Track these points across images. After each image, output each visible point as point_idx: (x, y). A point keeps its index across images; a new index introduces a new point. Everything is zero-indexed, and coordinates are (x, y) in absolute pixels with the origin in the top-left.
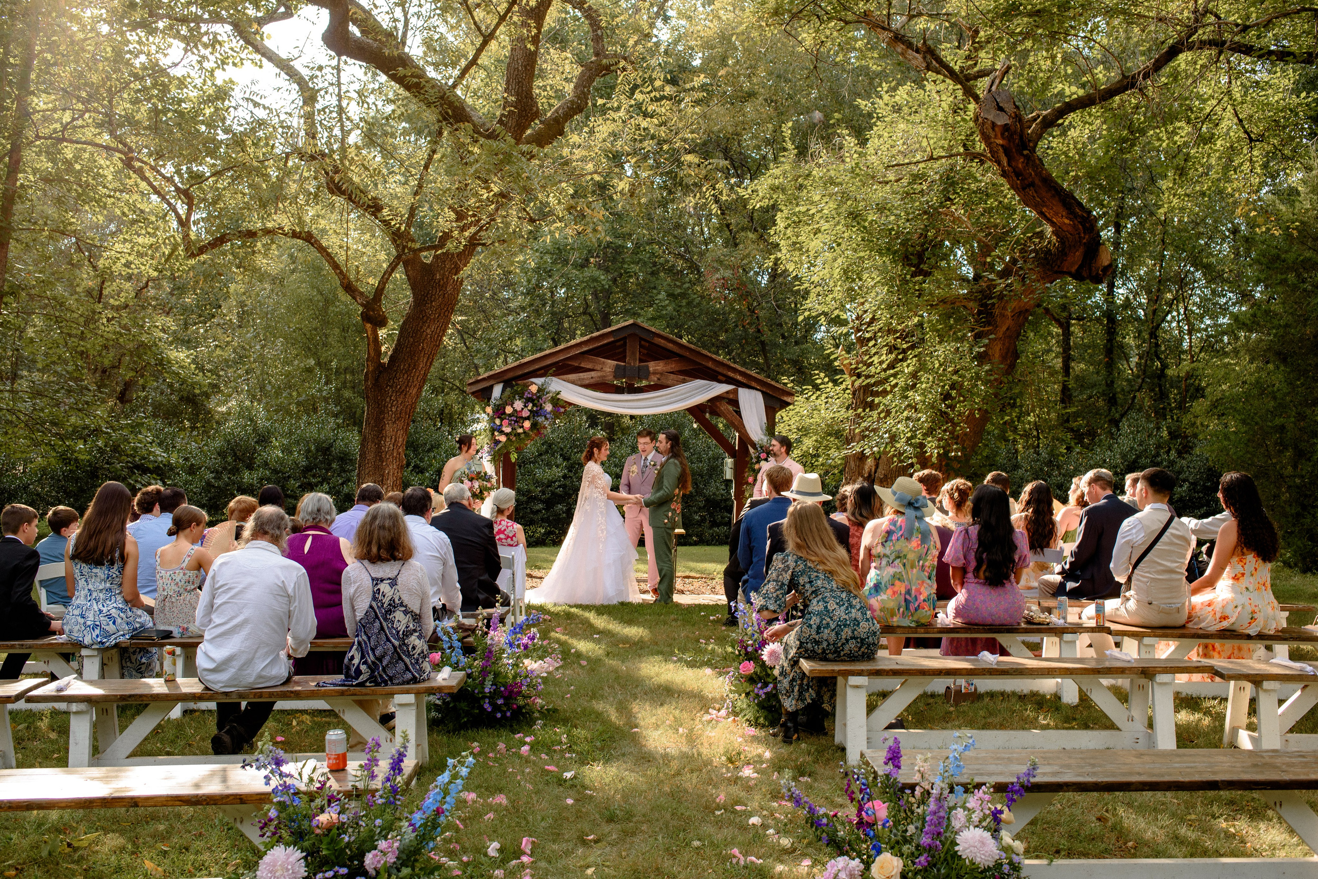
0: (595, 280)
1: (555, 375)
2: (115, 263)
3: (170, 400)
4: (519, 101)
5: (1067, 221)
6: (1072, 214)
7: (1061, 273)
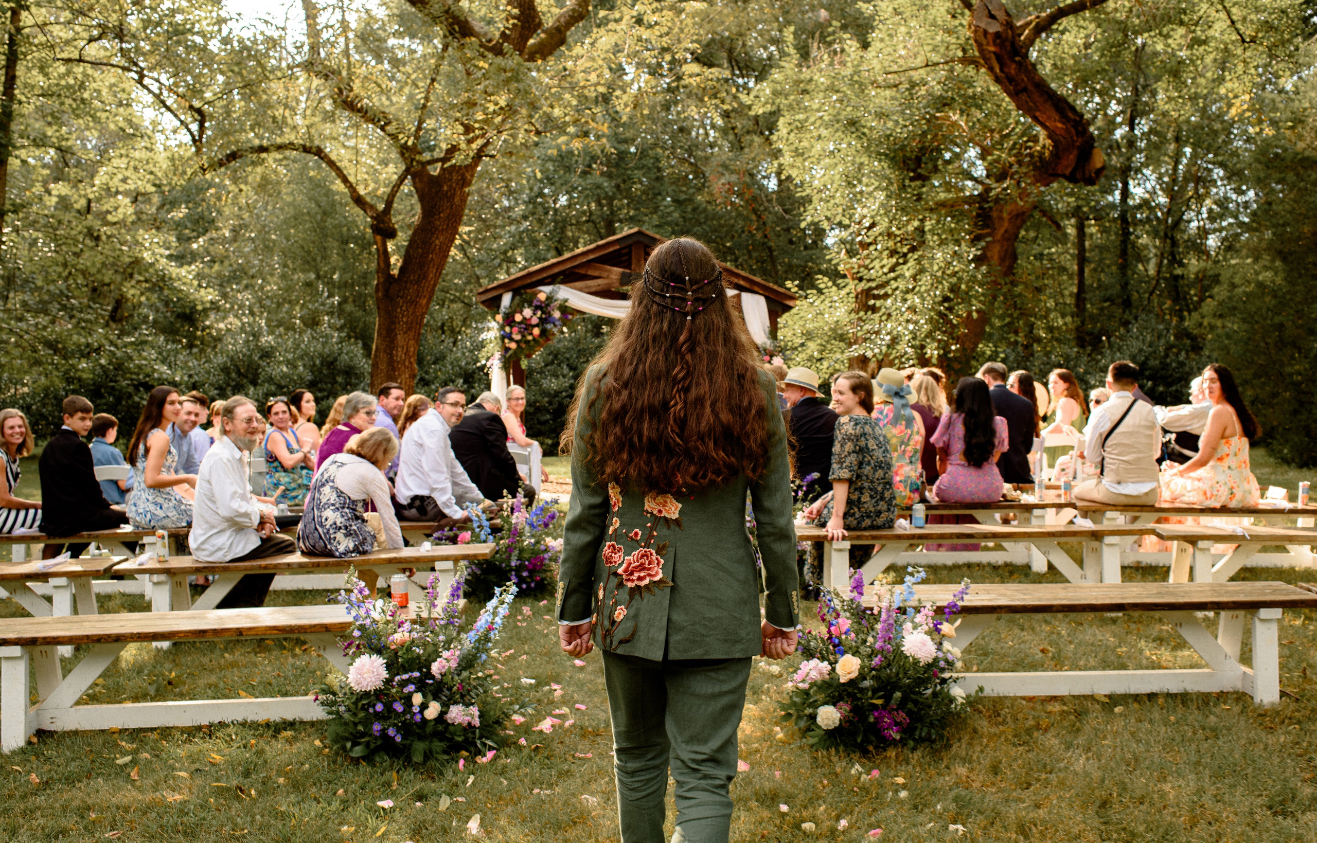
0: (599, 187)
1: (563, 282)
2: (111, 179)
3: (165, 317)
4: (522, 12)
5: (1059, 125)
6: (1064, 118)
7: (1055, 176)
